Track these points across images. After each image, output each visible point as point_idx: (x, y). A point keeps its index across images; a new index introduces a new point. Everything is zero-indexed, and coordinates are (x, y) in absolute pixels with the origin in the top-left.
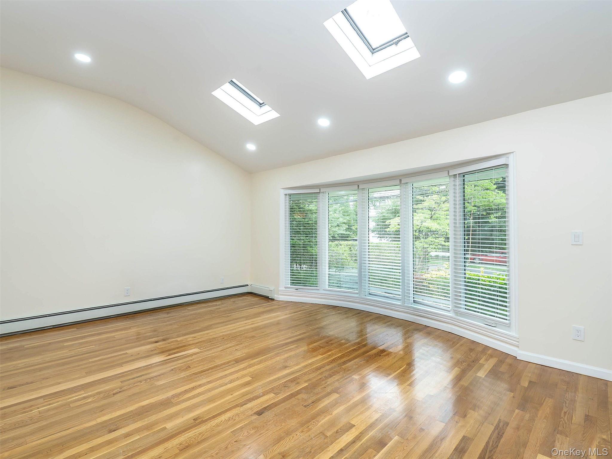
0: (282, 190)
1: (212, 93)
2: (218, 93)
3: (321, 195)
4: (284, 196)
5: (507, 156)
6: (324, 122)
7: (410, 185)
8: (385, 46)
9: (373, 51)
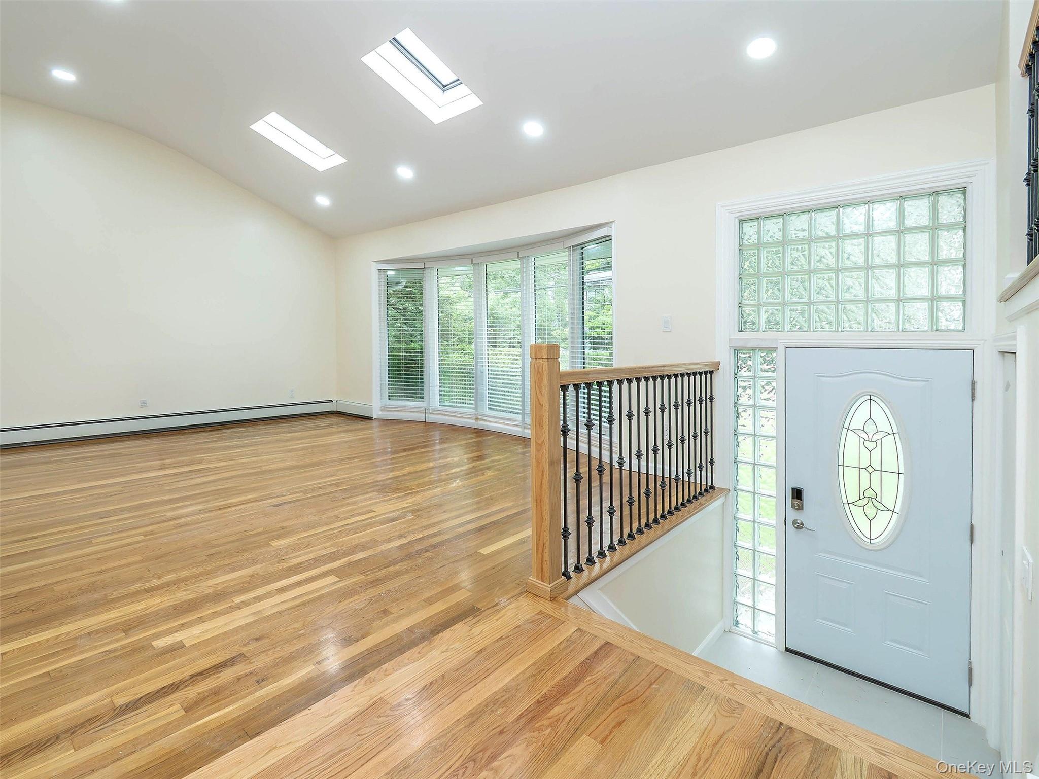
0: (375, 264)
1: (250, 127)
2: (259, 127)
3: (427, 271)
4: (377, 272)
5: (609, 225)
6: (405, 173)
7: (531, 260)
8: (454, 84)
9: (444, 87)
